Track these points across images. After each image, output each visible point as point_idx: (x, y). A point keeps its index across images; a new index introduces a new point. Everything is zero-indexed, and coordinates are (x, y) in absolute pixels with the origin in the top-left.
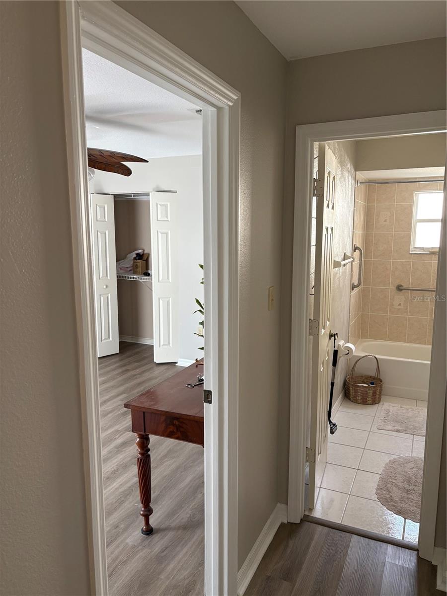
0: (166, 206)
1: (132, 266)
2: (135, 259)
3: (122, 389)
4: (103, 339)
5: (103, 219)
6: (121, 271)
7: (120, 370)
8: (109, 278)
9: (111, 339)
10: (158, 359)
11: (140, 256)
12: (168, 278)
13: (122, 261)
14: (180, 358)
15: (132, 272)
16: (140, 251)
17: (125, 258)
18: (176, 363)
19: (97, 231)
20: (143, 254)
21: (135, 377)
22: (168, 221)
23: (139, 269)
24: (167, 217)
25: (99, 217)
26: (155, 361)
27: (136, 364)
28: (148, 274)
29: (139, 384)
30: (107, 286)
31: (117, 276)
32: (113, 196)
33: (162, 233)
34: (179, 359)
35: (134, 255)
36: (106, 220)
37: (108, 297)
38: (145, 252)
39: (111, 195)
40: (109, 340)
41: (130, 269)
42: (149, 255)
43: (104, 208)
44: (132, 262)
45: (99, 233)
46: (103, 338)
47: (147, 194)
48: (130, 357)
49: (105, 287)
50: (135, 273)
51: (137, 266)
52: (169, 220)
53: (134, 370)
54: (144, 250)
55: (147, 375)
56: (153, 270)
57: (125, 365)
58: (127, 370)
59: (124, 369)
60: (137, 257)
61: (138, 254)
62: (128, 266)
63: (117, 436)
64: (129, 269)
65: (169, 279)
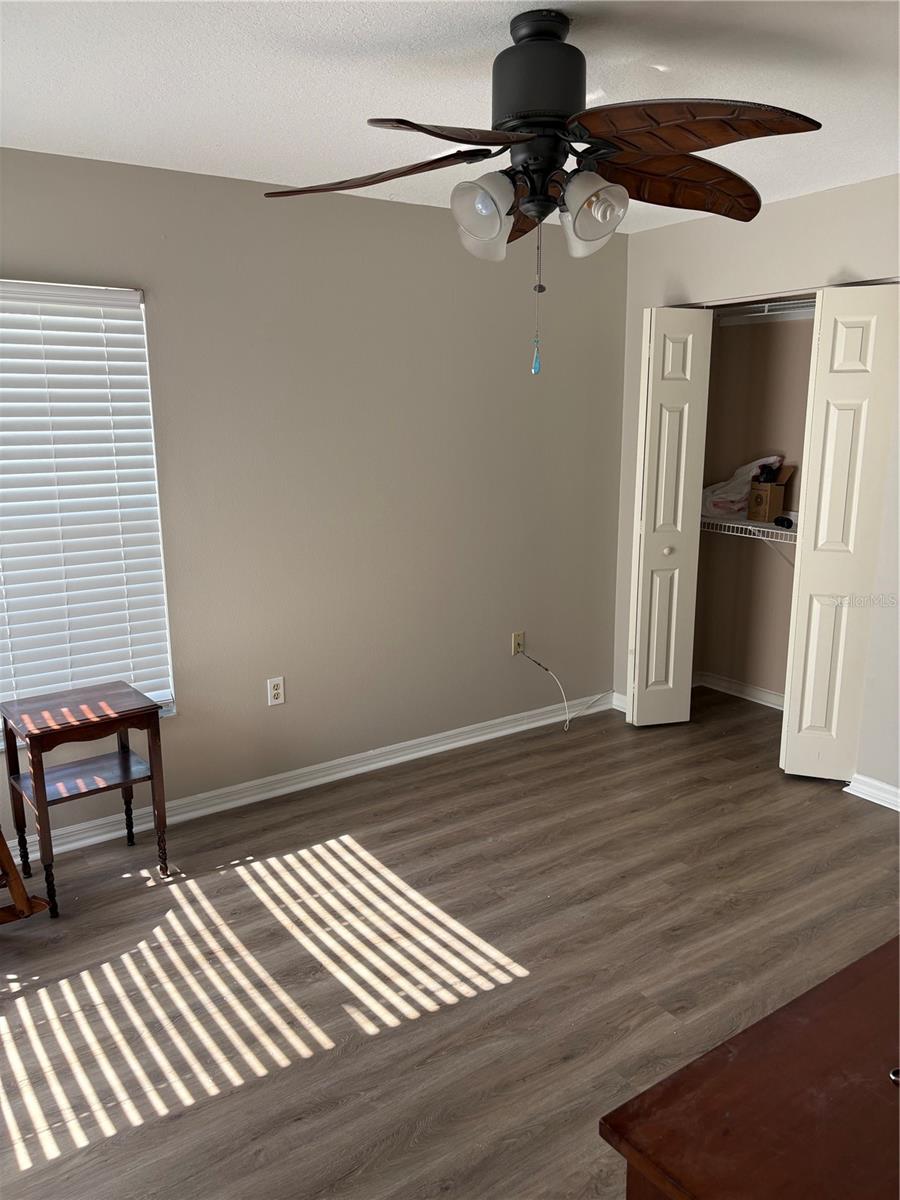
0: (864, 328)
1: (747, 499)
2: (756, 479)
3: (677, 839)
4: (650, 683)
5: (681, 375)
6: (717, 511)
7: (683, 777)
8: (679, 528)
9: (671, 684)
10: (790, 760)
11: (770, 474)
12: (845, 539)
13: (723, 483)
14: (859, 773)
15: (745, 513)
16: (772, 460)
17: (729, 476)
18: (845, 784)
19: (661, 405)
20: (780, 468)
21: (720, 808)
22: (867, 371)
23: (765, 508)
24: (862, 358)
25: (669, 368)
26: (782, 766)
27: (730, 765)
28: (788, 524)
29: (729, 835)
30: (672, 550)
31: (703, 525)
32: (712, 311)
33: (840, 409)
34: (856, 775)
35: (754, 469)
36: (688, 377)
37: (672, 579)
38: (788, 462)
39: (708, 307)
40: (665, 687)
41: (740, 506)
42: (795, 471)
43: (685, 344)
44: (747, 489)
45: (664, 410)
46: (652, 679)
47: (808, 299)
48: (715, 737)
49: (666, 551)
50: (752, 517)
51: (758, 500)
52: (869, 369)
53: (720, 782)
54: (783, 457)
55: (754, 809)
56: (803, 515)
57: (698, 763)
58: (703, 781)
59: (693, 773)
60: (761, 474)
61: (764, 468)
62: (737, 498)
63: (633, 1022)
64: (736, 507)
65: (847, 545)
